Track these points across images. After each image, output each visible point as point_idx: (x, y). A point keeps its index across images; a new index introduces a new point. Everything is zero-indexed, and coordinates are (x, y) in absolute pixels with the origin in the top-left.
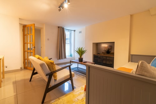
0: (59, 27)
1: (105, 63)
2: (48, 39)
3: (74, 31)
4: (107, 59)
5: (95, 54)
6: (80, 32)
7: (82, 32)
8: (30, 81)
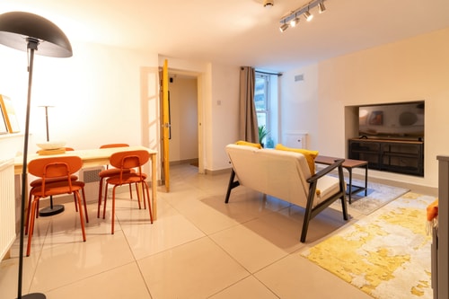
0: (242, 69)
1: (387, 163)
2: (219, 103)
3: (280, 75)
4: (392, 150)
5: (351, 137)
6: (299, 78)
7: (305, 77)
8: (227, 202)
